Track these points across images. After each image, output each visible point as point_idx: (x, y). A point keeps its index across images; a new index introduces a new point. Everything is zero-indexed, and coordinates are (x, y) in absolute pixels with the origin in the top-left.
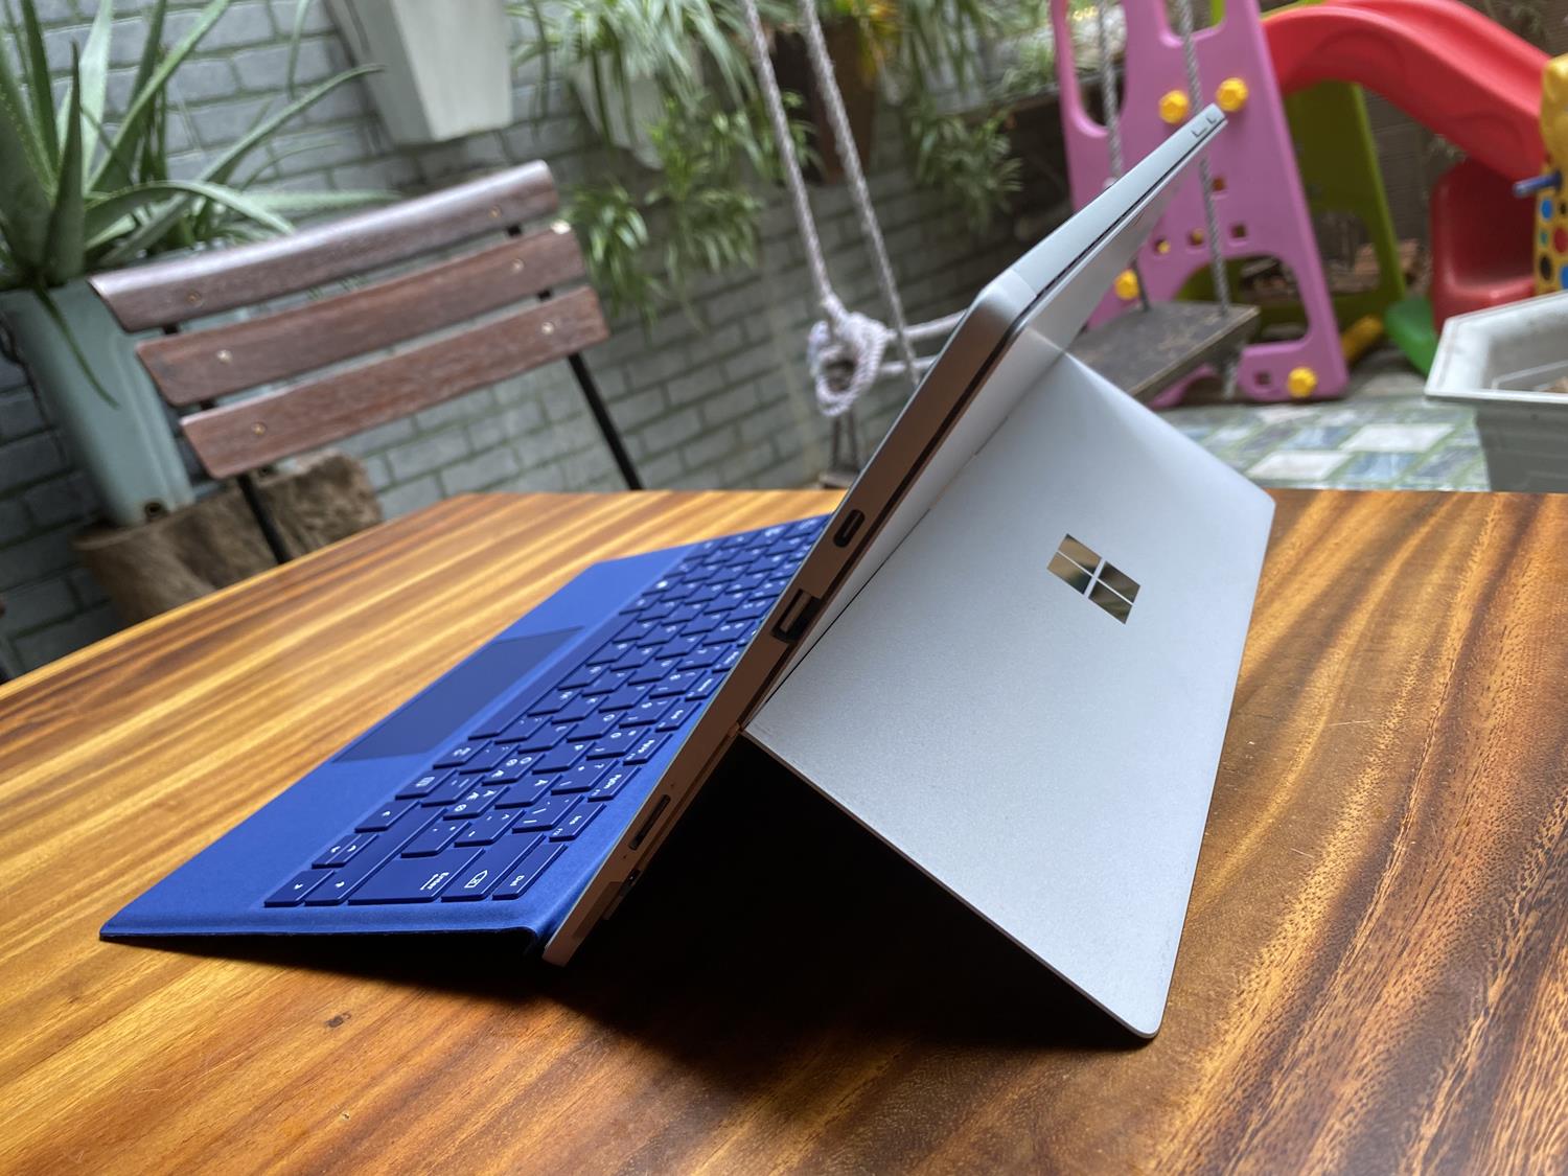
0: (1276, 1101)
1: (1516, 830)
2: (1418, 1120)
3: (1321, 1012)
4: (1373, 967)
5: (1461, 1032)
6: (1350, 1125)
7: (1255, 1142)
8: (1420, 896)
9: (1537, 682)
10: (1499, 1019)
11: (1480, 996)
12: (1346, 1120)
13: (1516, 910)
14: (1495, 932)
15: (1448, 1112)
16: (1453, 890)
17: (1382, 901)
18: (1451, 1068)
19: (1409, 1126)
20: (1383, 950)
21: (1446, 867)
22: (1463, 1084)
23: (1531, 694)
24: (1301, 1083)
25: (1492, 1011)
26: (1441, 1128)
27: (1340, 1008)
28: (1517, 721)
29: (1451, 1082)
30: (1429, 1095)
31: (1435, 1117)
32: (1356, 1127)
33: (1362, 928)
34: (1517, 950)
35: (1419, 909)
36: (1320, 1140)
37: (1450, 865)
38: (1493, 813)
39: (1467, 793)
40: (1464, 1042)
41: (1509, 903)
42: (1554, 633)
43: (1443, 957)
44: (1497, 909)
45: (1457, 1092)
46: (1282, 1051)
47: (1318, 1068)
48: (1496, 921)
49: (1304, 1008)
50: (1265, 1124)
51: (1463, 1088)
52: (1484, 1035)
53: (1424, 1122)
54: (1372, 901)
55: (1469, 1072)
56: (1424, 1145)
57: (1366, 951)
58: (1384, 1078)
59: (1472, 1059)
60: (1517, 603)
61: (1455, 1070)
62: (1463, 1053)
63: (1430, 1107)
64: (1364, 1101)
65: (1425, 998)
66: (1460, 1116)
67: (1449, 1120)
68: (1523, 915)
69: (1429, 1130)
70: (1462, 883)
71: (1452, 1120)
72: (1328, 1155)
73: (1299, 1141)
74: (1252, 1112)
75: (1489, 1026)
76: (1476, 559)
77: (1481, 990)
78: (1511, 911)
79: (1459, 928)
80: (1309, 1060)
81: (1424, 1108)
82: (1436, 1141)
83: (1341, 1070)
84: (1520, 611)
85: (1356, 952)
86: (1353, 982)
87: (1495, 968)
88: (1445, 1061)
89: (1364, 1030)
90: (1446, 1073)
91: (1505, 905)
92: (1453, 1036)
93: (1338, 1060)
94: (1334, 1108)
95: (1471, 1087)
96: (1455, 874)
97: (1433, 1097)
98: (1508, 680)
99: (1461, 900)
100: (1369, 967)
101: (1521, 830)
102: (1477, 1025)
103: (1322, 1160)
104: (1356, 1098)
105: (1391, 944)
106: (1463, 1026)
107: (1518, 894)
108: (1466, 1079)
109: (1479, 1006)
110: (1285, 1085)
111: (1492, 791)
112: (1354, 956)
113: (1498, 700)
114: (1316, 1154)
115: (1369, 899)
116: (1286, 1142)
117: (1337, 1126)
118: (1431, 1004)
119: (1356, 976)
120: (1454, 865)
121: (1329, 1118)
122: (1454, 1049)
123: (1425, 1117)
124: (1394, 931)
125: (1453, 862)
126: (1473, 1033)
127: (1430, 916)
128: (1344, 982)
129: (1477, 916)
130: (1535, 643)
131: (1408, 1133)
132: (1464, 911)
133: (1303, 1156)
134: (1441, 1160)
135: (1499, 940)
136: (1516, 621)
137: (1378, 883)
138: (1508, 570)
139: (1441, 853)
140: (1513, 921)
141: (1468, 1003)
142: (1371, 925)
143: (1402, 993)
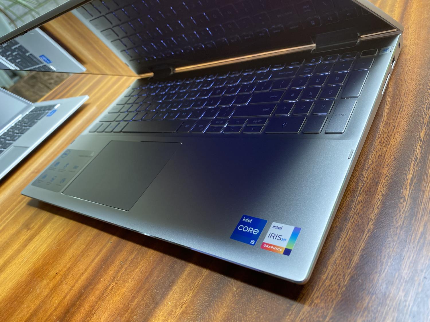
0: (365, 179)
1: (421, 86)
2: (406, 174)
3: (373, 152)
4: (386, 135)
5: (414, 147)
6: (387, 180)
7: (361, 191)
8: (396, 112)
9: (421, 40)
10: (425, 141)
11: (418, 136)
12: (386, 179)
13: (425, 110)
14: (420, 117)
15: (414, 170)
16: (405, 108)
17: (385, 116)
18: (413, 158)
19: (404, 176)
20: (388, 130)
21: (403, 102)
22: (417, 162)
23: (420, 44)
24: (371, 172)
25: (422, 140)
26: (413, 175)
27: (379, 149)
28: (417, 54)
29: (414, 162)
30: (408, 167)
31: (411, 172)
32: (389, 181)
33: (381, 125)
34: (427, 121)
35: (397, 116)
36: (379, 186)
37: (404, 101)
38: (414, 83)
39: (405, 79)
40: (416, 150)
41: (422, 108)
42: (424, 24)
43: (406, 128)
44: (420, 111)
45: (416, 164)
46: (364, 165)
47: (376, 167)
48: (420, 114)
49: (368, 151)
50: (363, 186)
51: (417, 163)
52: (421, 147)
53: (408, 174)
54: (383, 117)
55: (419, 158)
56: (409, 181)
57: (383, 131)
58: (395, 165)
59: (419, 154)
60: (411, 17)
61: (414, 158)
62: (416, 153)
63: (409, 170)
64: (390, 173)
65: (403, 141)
66: (418, 170)
67: (415, 172)
68: (427, 110)
69: (410, 176)
70: (408, 105)
71: (416, 172)
72: (382, 190)
73: (374, 188)
74: (359, 183)
75: (422, 144)
76: (397, 7)
77: (418, 134)
78: (423, 110)
79: (409, 119)
80: (373, 165)
81: (407, 171)
82: (412, 179)
83: (382, 166)
84: (413, 19)
85: (381, 132)
86: (381, 141)
87: (422, 127)
88: (411, 157)
89: (387, 154)
90: (412, 160)
91: (422, 109)
92: (412, 149)
93: (381, 163)
94: (382, 177)
95: (420, 162)
96: (405, 104)
97: (409, 168)
98: (412, 42)
99: (408, 110)
100: (385, 136)
101: (423, 86)
102: (419, 144)
103: (381, 191)
104: (388, 172)
105: (391, 127)
106: (415, 146)
107: (425, 105)
108: (418, 160)
109: (419, 139)
110: (367, 174)
111: (413, 77)
112: (380, 134)
113: (410, 49)
114: (379, 190)
115: (382, 117)
116: (370, 189)
117: (383, 182)
118: (404, 142)
119: (382, 139)
120: (405, 101)
121: (381, 180)
122: (413, 153)
123: (408, 173)
124: (390, 124)
125: (404, 100)
126: (418, 147)
127: (400, 117)
128: (379, 142)
129: (414, 114)
130: (419, 28)
131: (404, 179)
132: (410, 113)
133: (376, 191)
134: (414, 183)
135: (422, 119)
136: (412, 23)
137: (384, 111)
138: (407, 8)
139: (401, 98)
140: (425, 113)
141: (415, 139)
142: (383, 124)
143: (396, 141)
